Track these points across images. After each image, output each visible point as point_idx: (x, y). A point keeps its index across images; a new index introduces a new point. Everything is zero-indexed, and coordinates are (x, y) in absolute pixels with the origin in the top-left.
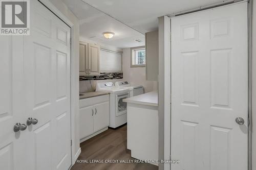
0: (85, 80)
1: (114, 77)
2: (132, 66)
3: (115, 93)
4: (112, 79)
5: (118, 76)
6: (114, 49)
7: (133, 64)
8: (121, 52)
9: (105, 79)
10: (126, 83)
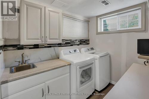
0: (48, 47)
1: (81, 44)
2: (98, 33)
3: (77, 64)
4: (78, 45)
5: (84, 42)
6: (81, 18)
7: (99, 31)
8: (88, 21)
9: (72, 45)
10: (92, 49)
